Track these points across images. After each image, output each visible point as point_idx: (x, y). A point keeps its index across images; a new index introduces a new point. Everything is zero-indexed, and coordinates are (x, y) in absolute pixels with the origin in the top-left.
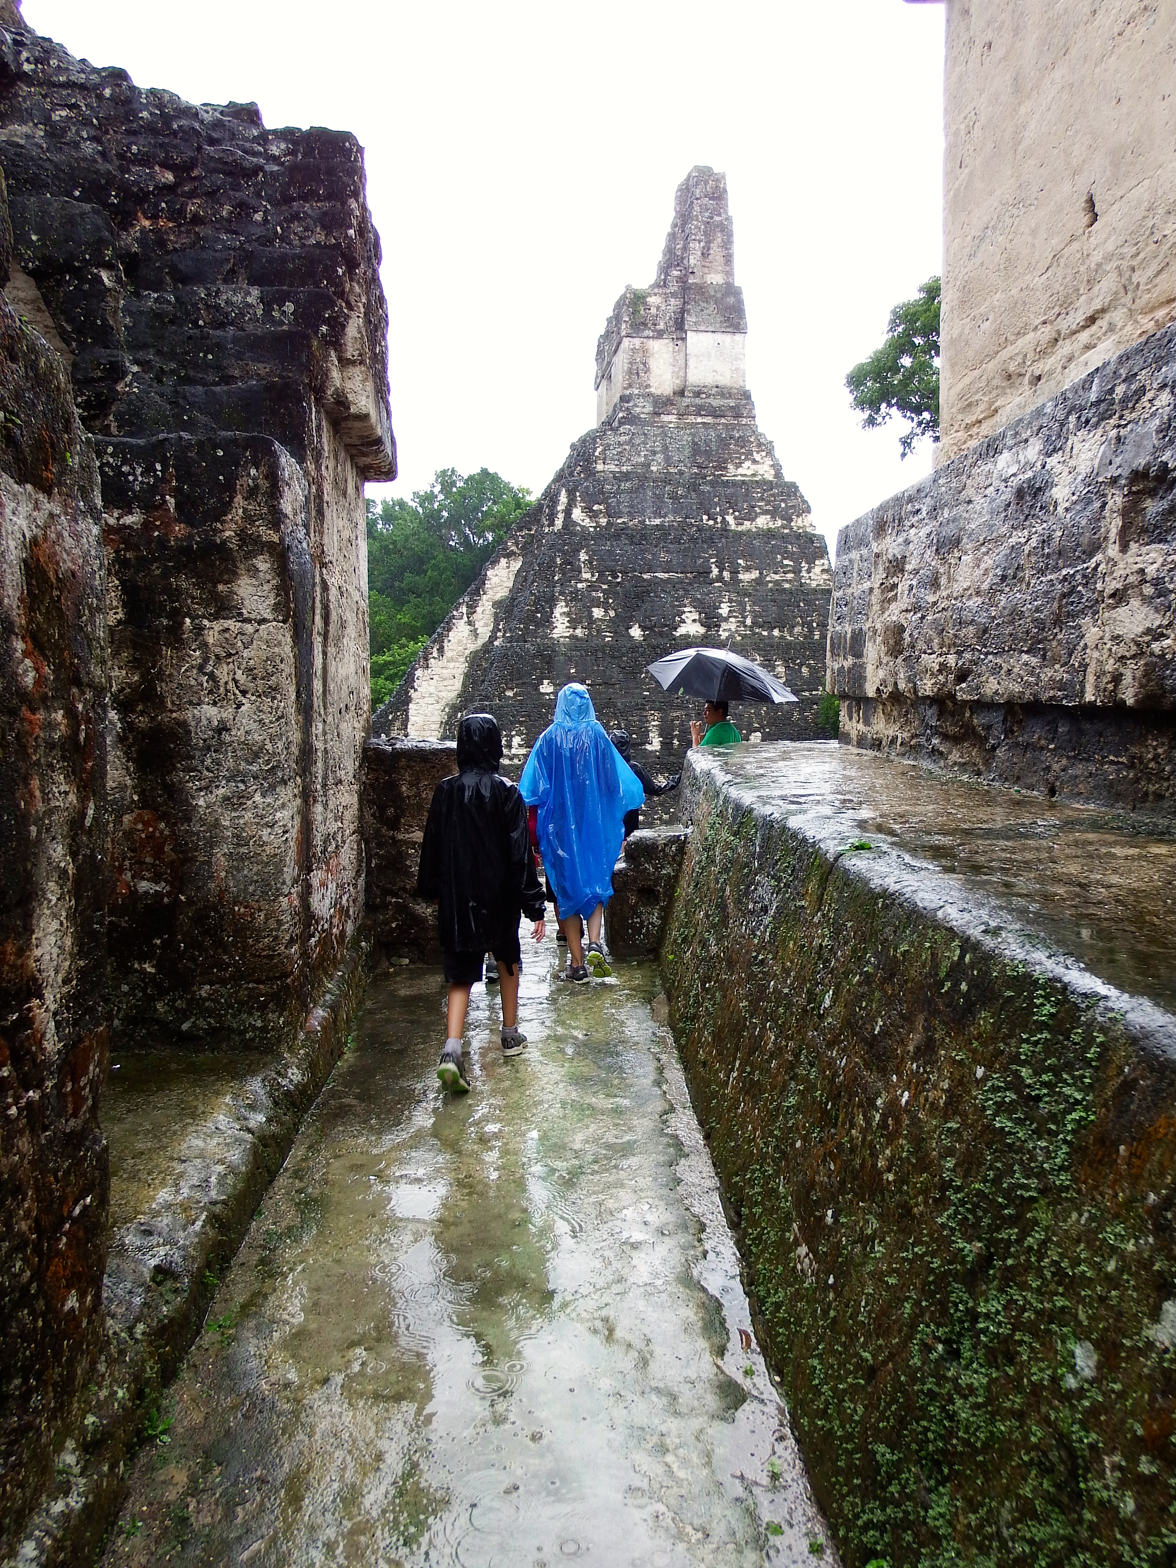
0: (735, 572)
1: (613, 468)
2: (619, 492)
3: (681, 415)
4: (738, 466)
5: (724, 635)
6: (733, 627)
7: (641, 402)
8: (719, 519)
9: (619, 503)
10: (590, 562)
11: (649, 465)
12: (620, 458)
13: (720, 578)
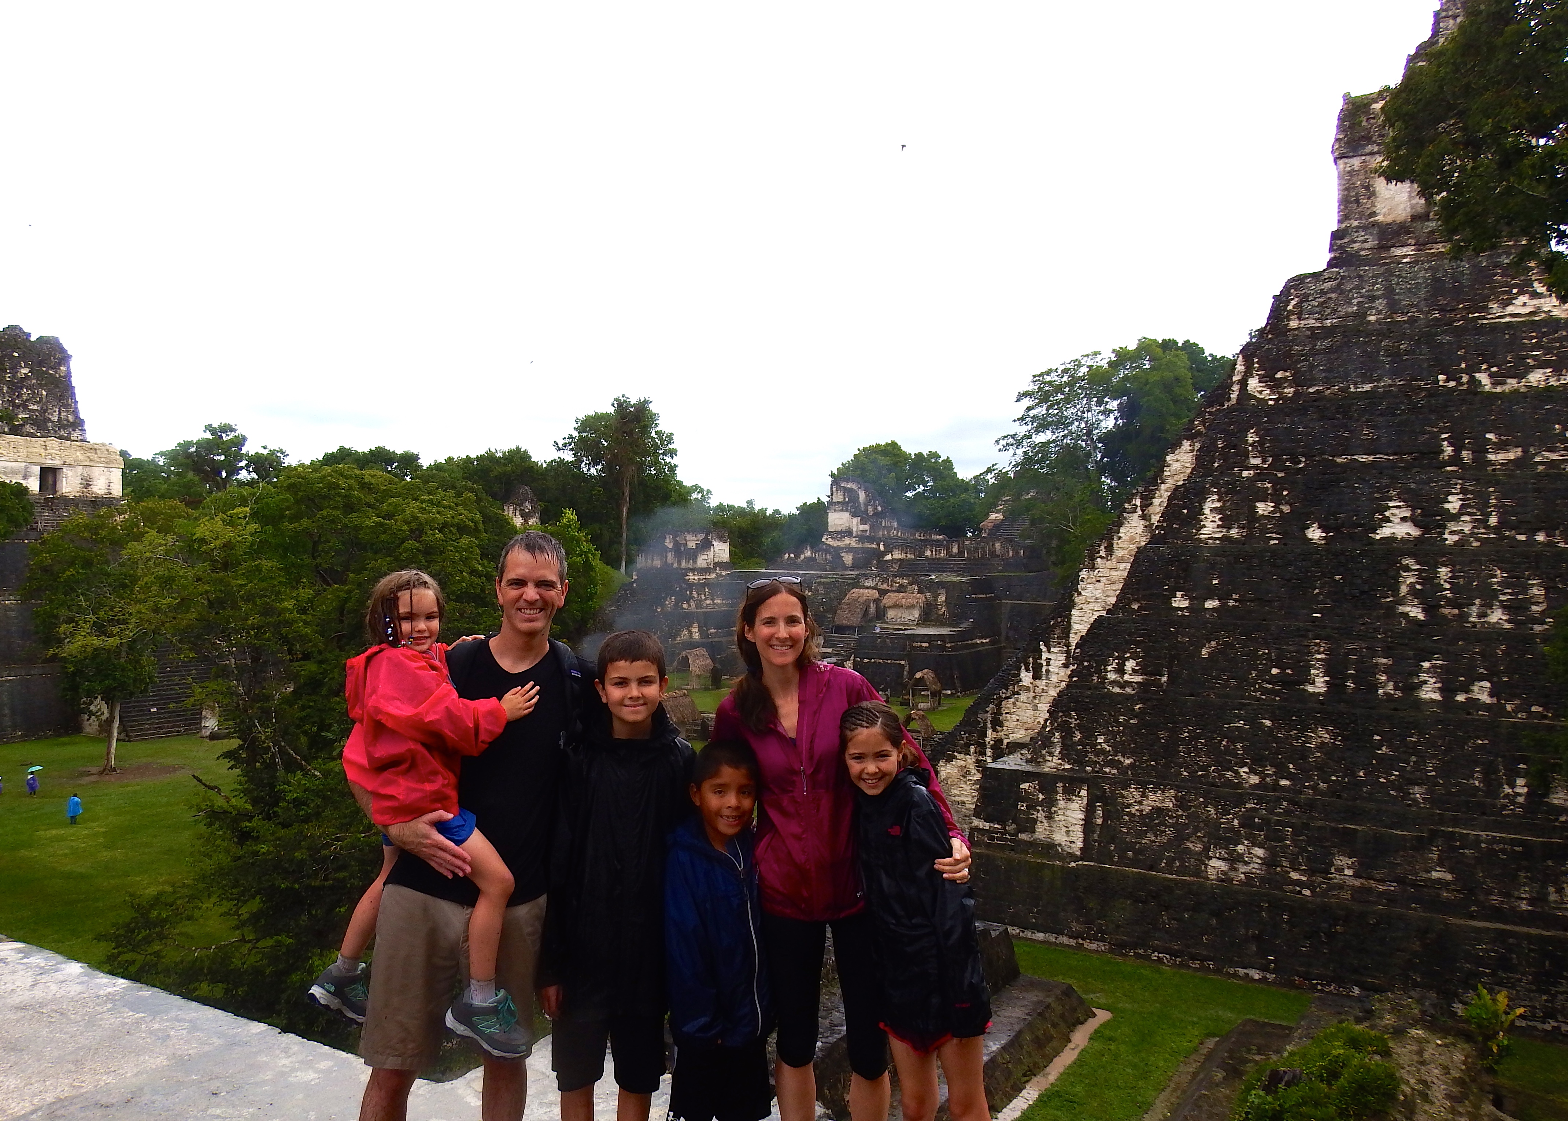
0: (1480, 450)
1: (1312, 323)
2: (1314, 353)
3: (1420, 245)
4: (1509, 302)
5: (1451, 539)
6: (1467, 529)
7: (1361, 236)
8: (1465, 379)
9: (1312, 367)
10: (1261, 443)
11: (1365, 315)
12: (1321, 311)
13: (1456, 459)
